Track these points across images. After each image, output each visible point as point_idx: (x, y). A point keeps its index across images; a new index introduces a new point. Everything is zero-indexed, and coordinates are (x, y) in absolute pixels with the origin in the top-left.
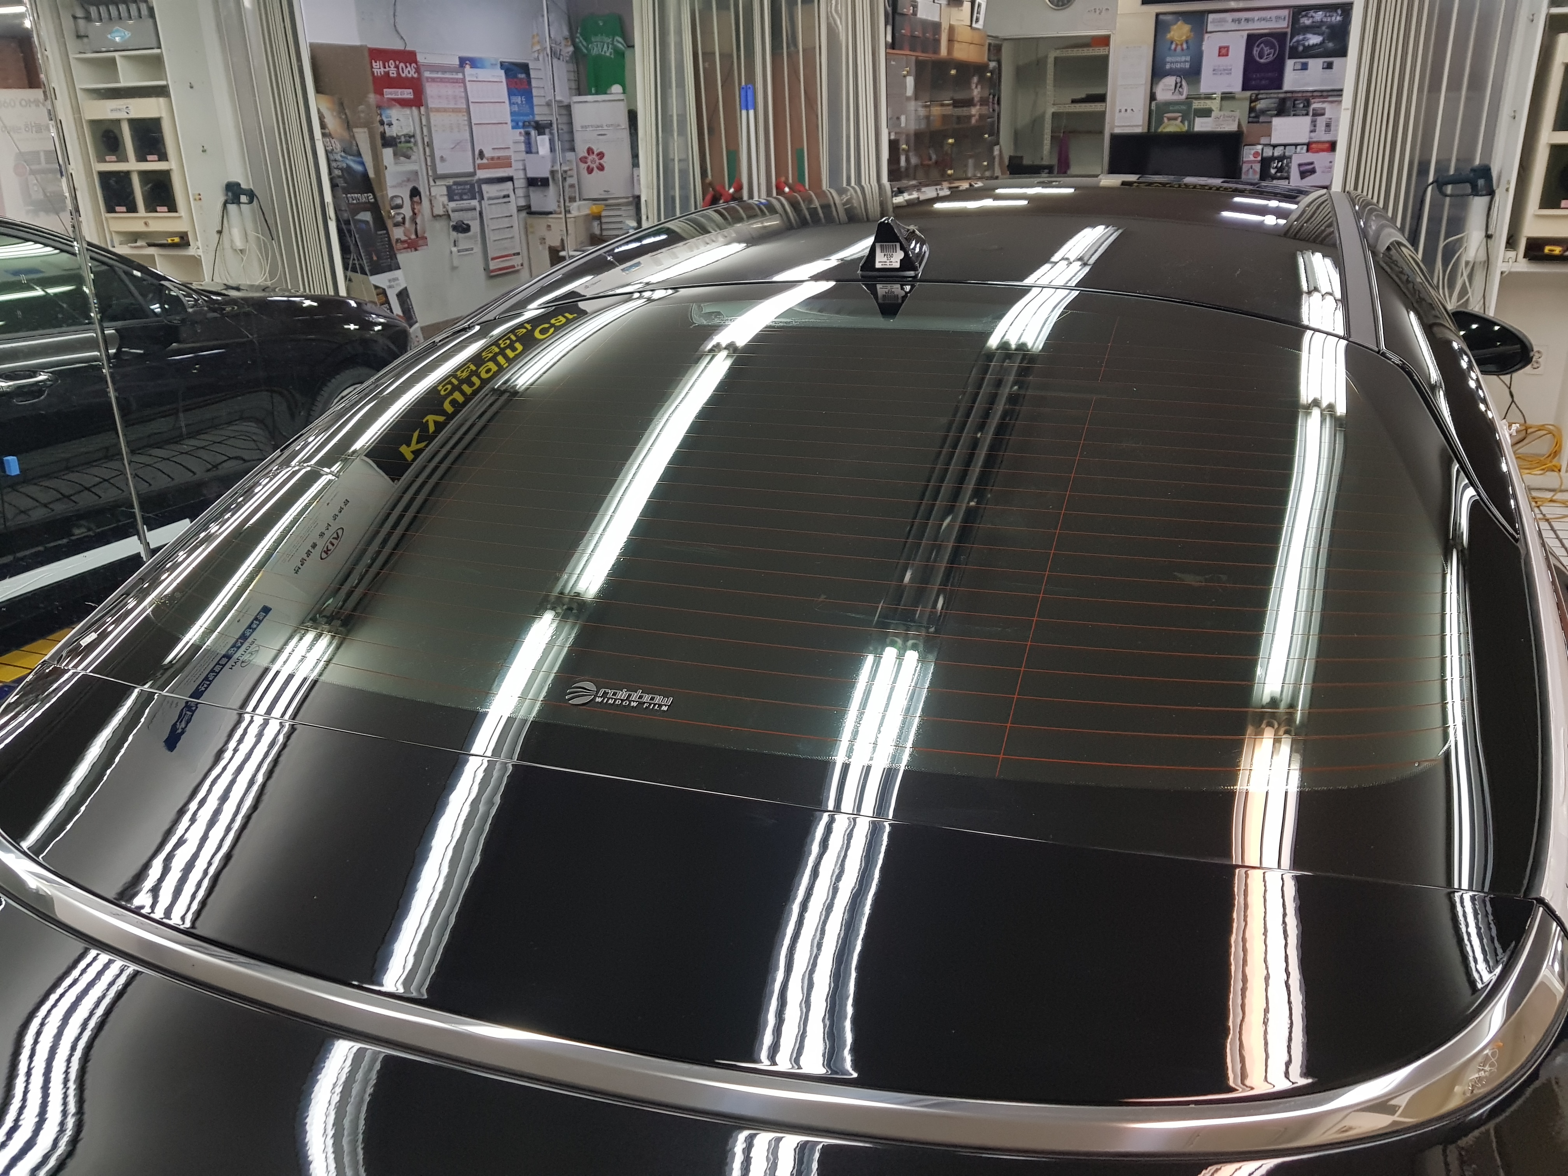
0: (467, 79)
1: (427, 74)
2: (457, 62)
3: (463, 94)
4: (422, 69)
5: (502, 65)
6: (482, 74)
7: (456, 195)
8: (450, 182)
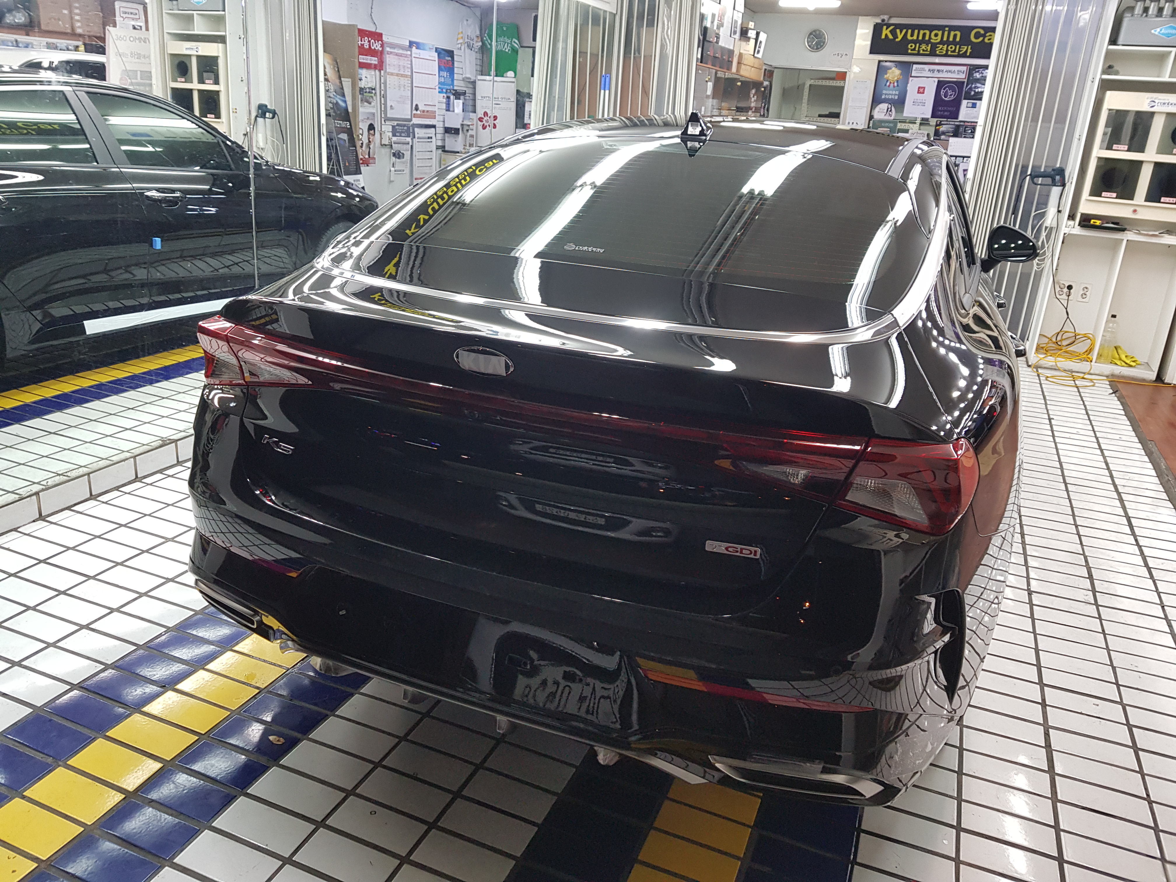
0: (413, 55)
1: (388, 49)
2: (408, 44)
3: (409, 66)
4: (385, 45)
5: (437, 50)
6: (423, 54)
7: (398, 132)
8: (395, 123)
